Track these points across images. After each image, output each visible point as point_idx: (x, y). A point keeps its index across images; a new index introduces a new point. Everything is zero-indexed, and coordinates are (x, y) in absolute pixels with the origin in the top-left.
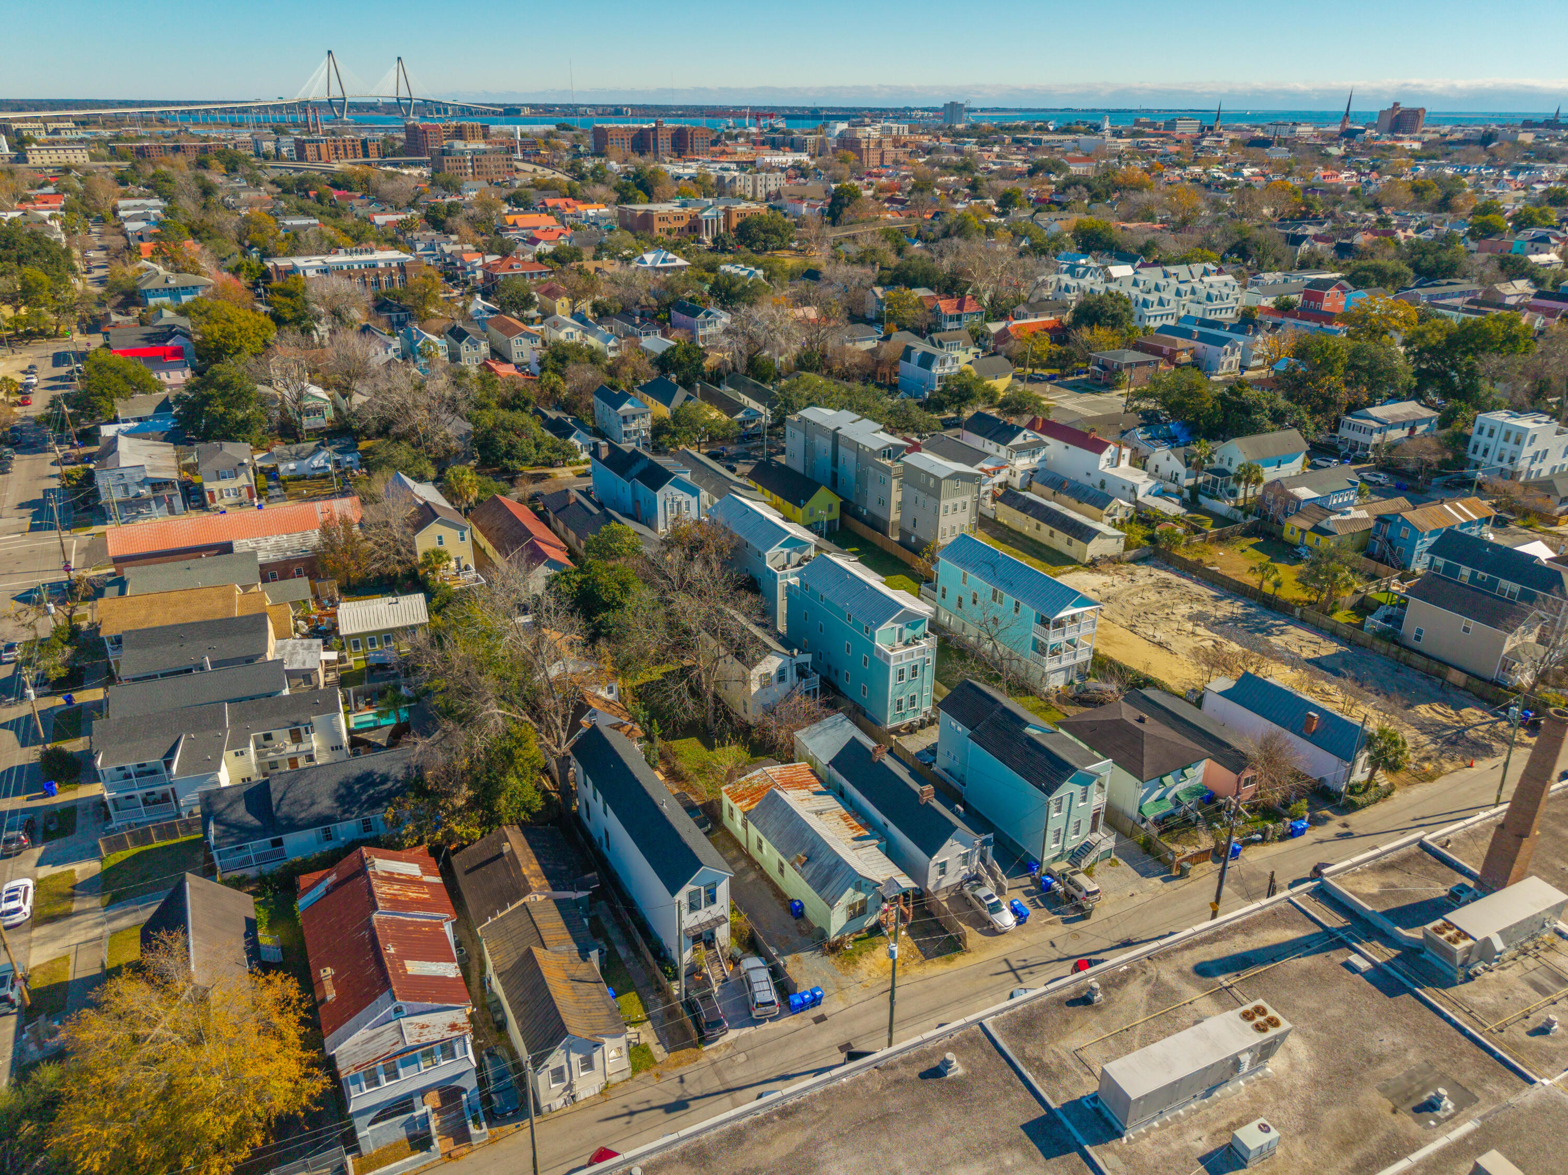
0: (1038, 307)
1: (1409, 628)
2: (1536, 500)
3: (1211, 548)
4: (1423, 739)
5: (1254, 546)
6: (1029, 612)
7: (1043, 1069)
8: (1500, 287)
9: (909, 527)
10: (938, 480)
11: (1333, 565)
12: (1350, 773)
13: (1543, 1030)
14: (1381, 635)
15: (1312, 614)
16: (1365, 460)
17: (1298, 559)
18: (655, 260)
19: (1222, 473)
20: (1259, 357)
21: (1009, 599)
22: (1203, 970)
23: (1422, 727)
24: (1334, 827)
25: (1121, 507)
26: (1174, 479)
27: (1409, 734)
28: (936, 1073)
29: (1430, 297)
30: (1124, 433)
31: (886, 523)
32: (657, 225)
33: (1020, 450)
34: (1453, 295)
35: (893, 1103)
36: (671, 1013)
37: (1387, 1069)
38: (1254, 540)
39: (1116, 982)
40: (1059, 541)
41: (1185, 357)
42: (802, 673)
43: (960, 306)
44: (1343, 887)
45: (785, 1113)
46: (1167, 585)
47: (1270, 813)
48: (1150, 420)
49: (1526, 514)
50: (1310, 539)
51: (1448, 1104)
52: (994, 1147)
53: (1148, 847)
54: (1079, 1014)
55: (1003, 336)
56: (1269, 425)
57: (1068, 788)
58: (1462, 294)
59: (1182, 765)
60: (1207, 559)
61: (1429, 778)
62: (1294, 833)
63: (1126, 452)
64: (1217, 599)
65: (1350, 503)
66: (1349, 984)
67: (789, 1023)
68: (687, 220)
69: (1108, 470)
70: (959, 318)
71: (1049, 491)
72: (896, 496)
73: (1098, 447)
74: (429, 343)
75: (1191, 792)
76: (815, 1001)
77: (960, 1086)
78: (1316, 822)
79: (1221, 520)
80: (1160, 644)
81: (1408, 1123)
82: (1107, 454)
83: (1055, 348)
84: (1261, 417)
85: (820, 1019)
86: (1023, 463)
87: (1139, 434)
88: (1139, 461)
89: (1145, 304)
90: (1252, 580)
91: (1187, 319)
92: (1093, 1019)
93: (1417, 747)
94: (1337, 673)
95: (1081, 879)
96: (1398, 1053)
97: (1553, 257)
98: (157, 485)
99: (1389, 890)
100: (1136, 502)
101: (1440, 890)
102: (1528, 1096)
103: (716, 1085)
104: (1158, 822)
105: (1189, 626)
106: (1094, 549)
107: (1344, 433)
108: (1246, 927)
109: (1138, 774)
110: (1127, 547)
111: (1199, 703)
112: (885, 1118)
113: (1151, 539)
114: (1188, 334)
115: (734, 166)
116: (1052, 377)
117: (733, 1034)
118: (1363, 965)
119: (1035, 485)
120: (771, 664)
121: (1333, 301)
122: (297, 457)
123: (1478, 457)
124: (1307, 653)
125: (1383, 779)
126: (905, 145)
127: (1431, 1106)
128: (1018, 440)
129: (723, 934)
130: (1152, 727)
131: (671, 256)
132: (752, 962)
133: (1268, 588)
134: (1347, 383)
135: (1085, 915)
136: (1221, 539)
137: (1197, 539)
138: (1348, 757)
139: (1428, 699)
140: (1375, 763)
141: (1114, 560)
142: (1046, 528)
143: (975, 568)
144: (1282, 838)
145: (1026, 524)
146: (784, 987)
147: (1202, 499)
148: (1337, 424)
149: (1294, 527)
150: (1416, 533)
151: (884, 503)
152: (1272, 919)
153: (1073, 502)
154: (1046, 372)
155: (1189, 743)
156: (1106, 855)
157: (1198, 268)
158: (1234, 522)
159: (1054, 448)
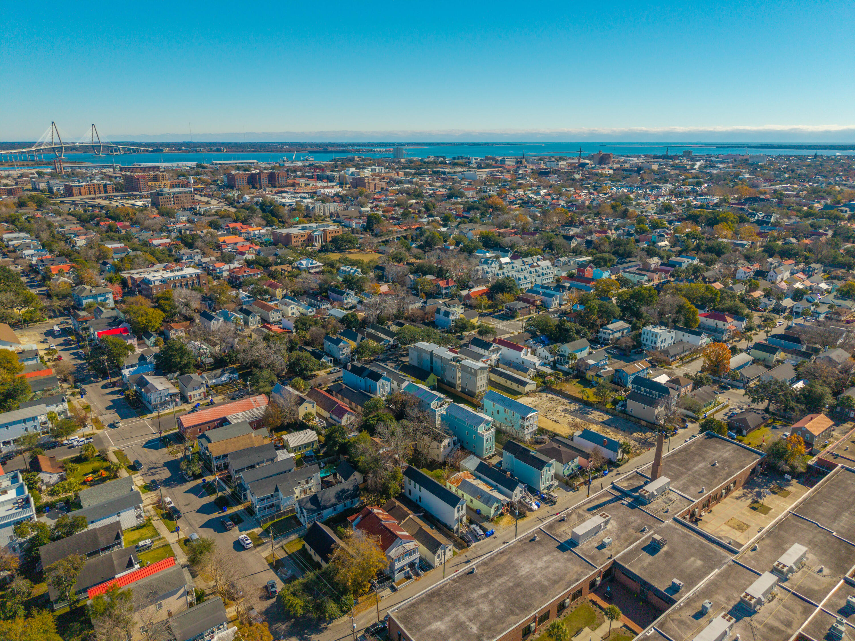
0: (478, 282)
1: (629, 408)
2: (663, 357)
3: (564, 384)
4: (636, 443)
5: (578, 382)
6: (518, 415)
7: (557, 536)
8: (648, 260)
9: (465, 386)
10: (475, 370)
11: (604, 390)
12: (617, 455)
13: (667, 512)
14: (621, 412)
15: (600, 406)
16: (608, 344)
17: (593, 386)
18: (307, 264)
19: (563, 356)
20: (565, 300)
21: (511, 412)
22: (589, 510)
23: (636, 440)
24: (615, 472)
25: (532, 372)
26: (547, 358)
27: (632, 442)
28: (533, 540)
29: (624, 268)
30: (526, 341)
31: (455, 385)
32: (293, 240)
33: (493, 352)
34: (631, 267)
35: (525, 547)
36: (456, 541)
37: (634, 524)
38: (577, 380)
39: (569, 515)
40: (515, 386)
41: (538, 303)
42: (454, 444)
43: (447, 283)
44: (620, 485)
45: (501, 553)
46: (553, 400)
47: (597, 470)
48: (534, 336)
49: (661, 363)
50: (595, 379)
51: (647, 529)
52: (551, 552)
53: (567, 483)
54: (562, 523)
55: (468, 297)
56: (576, 336)
57: (546, 468)
58: (635, 266)
59: (572, 459)
60: (564, 389)
61: (638, 455)
62: (605, 475)
63: (529, 350)
64: (570, 403)
65: (606, 364)
66: (623, 508)
67: (487, 539)
68: (306, 237)
69: (524, 357)
70: (447, 288)
71: (506, 367)
72: (459, 375)
73: (520, 349)
74: (236, 317)
75: (576, 467)
76: (493, 533)
77: (539, 542)
78: (610, 471)
79: (566, 373)
80: (556, 421)
81: (639, 534)
82: (523, 352)
83: (490, 302)
84: (573, 333)
85: (495, 538)
86: (495, 357)
87: (532, 342)
88: (534, 353)
89: (520, 279)
90: (579, 396)
91: (536, 285)
92: (566, 524)
93: (635, 446)
94: (609, 425)
95: (552, 494)
96: (636, 521)
97: (666, 243)
98: (172, 395)
99: (630, 485)
100: (536, 369)
101: (642, 483)
102: (663, 525)
103: (475, 556)
104: (568, 476)
105: (563, 414)
106: (527, 389)
107: (600, 334)
108: (597, 498)
109: (562, 463)
110: (537, 387)
111: (572, 440)
112: (524, 551)
113: (544, 382)
114: (538, 293)
115: (306, 196)
116: (490, 314)
117: (474, 544)
118: (626, 503)
119: (500, 365)
120: (446, 441)
121: (589, 273)
122: (215, 377)
123: (644, 342)
124: (600, 420)
125: (626, 456)
126: (384, 178)
127: (644, 530)
128: (492, 348)
129: (464, 519)
130: (562, 449)
131: (314, 262)
132: (473, 526)
133: (585, 398)
134: (599, 318)
135: (555, 503)
136: (567, 381)
137: (559, 381)
138: (616, 451)
139: (636, 431)
140: (623, 452)
141: (534, 392)
142: (509, 382)
143: (497, 402)
144: (602, 476)
145: (502, 381)
146: (484, 530)
147: (557, 365)
148: (598, 332)
149: (590, 374)
150: (627, 375)
151: (454, 377)
152: (603, 495)
153: (515, 371)
154: (487, 311)
155: (573, 452)
156: (556, 487)
157: (535, 258)
158: (570, 374)
159: (505, 350)
